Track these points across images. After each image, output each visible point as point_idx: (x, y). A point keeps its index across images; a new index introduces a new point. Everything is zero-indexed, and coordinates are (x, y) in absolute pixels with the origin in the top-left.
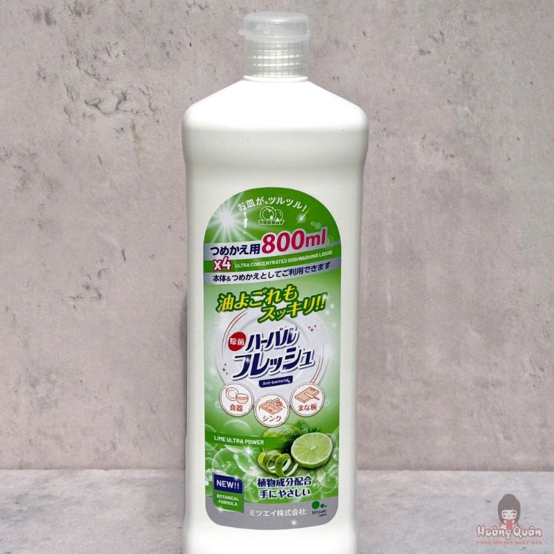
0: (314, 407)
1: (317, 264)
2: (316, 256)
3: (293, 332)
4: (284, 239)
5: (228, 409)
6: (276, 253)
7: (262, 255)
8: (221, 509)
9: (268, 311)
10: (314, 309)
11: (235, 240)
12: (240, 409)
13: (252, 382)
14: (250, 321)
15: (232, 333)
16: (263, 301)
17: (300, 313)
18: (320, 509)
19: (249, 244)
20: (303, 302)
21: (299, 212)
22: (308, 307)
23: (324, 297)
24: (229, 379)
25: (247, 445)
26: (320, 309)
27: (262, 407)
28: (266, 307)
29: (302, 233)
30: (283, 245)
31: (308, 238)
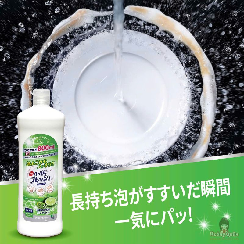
0: (51, 191)
1: (52, 154)
2: (51, 152)
3: (46, 171)
4: (43, 147)
5: (29, 191)
6: (41, 151)
7: (38, 151)
8: (27, 217)
9: (39, 166)
10: (51, 165)
11: (31, 148)
12: (32, 191)
13: (35, 184)
14: (35, 169)
15: (30, 172)
16: (38, 163)
17: (48, 166)
18: (53, 217)
19: (34, 149)
20: (48, 164)
21: (47, 140)
22: (50, 165)
23: (54, 162)
24: (29, 183)
25: (34, 200)
26: (53, 165)
27: (38, 190)
28: (39, 165)
29: (48, 146)
30: (43, 149)
31: (50, 147)
